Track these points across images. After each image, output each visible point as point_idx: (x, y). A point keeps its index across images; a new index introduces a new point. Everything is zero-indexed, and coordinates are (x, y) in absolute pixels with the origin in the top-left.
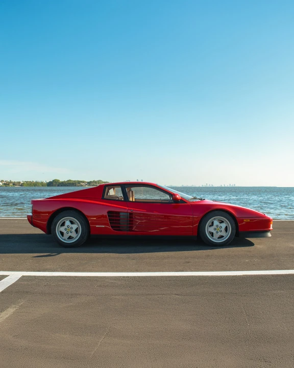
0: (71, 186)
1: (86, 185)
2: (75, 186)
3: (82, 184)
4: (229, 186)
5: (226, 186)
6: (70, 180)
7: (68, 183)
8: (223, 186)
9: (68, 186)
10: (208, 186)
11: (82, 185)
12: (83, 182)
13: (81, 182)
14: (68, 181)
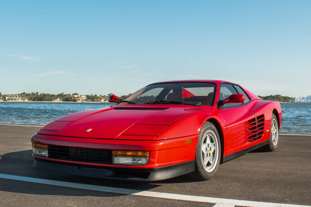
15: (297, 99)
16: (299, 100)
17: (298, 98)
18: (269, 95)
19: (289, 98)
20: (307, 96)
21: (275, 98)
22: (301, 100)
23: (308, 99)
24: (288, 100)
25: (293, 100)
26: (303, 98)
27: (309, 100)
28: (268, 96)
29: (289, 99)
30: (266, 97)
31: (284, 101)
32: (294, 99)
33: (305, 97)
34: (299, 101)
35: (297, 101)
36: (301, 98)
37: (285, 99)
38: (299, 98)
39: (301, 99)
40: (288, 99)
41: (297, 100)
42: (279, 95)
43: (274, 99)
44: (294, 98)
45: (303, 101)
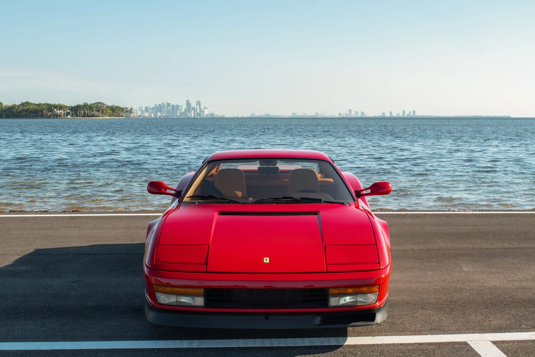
0: (32, 117)
1: (68, 114)
2: (42, 116)
3: (58, 112)
4: (401, 115)
5: (394, 115)
6: (27, 103)
7: (24, 110)
8: (388, 115)
9: (22, 117)
10: (353, 114)
11: (57, 116)
12: (60, 107)
13: (56, 107)
14: (23, 104)
15: (136, 110)
16: (139, 113)
17: (138, 109)
18: (81, 103)
19: (122, 109)
20: (155, 105)
21: (94, 109)
22: (143, 114)
23: (157, 112)
24: (120, 112)
25: (128, 114)
26: (147, 109)
27: (159, 113)
28: (80, 105)
29: (122, 111)
30: (75, 107)
31: (112, 115)
32: (131, 111)
33: (152, 107)
34: (140, 116)
35: (135, 115)
36: (144, 109)
37: (113, 112)
38: (140, 108)
39: (143, 111)
40: (119, 110)
41: (137, 113)
42: (101, 103)
43: (93, 111)
44: (131, 109)
45: (147, 115)
